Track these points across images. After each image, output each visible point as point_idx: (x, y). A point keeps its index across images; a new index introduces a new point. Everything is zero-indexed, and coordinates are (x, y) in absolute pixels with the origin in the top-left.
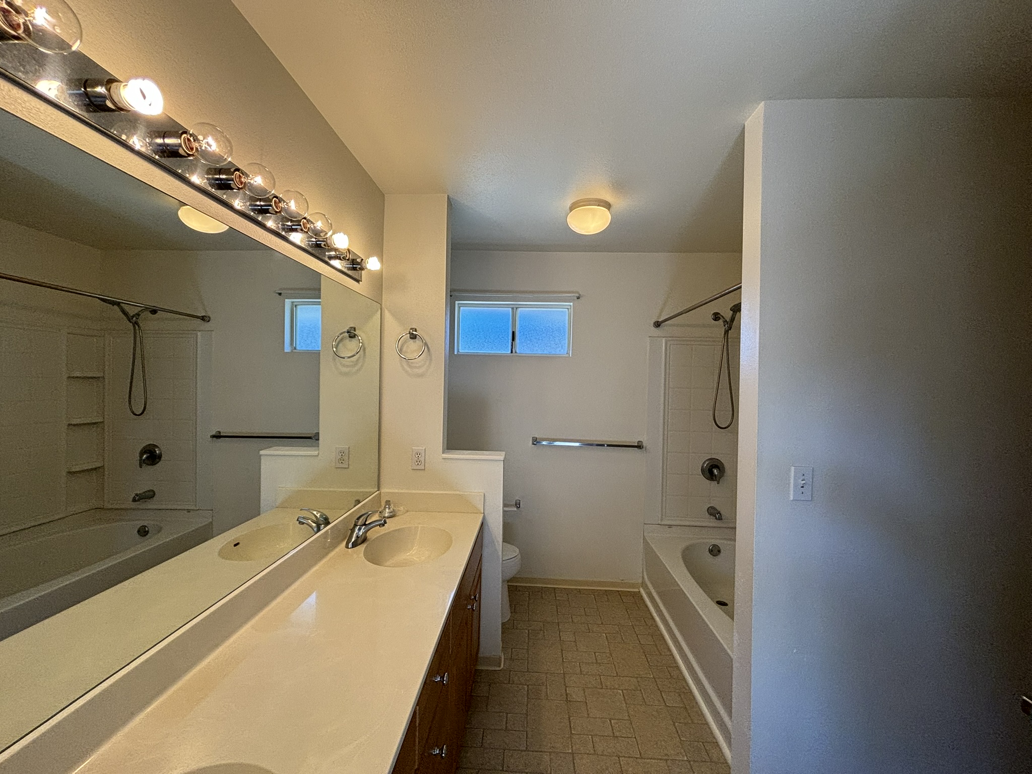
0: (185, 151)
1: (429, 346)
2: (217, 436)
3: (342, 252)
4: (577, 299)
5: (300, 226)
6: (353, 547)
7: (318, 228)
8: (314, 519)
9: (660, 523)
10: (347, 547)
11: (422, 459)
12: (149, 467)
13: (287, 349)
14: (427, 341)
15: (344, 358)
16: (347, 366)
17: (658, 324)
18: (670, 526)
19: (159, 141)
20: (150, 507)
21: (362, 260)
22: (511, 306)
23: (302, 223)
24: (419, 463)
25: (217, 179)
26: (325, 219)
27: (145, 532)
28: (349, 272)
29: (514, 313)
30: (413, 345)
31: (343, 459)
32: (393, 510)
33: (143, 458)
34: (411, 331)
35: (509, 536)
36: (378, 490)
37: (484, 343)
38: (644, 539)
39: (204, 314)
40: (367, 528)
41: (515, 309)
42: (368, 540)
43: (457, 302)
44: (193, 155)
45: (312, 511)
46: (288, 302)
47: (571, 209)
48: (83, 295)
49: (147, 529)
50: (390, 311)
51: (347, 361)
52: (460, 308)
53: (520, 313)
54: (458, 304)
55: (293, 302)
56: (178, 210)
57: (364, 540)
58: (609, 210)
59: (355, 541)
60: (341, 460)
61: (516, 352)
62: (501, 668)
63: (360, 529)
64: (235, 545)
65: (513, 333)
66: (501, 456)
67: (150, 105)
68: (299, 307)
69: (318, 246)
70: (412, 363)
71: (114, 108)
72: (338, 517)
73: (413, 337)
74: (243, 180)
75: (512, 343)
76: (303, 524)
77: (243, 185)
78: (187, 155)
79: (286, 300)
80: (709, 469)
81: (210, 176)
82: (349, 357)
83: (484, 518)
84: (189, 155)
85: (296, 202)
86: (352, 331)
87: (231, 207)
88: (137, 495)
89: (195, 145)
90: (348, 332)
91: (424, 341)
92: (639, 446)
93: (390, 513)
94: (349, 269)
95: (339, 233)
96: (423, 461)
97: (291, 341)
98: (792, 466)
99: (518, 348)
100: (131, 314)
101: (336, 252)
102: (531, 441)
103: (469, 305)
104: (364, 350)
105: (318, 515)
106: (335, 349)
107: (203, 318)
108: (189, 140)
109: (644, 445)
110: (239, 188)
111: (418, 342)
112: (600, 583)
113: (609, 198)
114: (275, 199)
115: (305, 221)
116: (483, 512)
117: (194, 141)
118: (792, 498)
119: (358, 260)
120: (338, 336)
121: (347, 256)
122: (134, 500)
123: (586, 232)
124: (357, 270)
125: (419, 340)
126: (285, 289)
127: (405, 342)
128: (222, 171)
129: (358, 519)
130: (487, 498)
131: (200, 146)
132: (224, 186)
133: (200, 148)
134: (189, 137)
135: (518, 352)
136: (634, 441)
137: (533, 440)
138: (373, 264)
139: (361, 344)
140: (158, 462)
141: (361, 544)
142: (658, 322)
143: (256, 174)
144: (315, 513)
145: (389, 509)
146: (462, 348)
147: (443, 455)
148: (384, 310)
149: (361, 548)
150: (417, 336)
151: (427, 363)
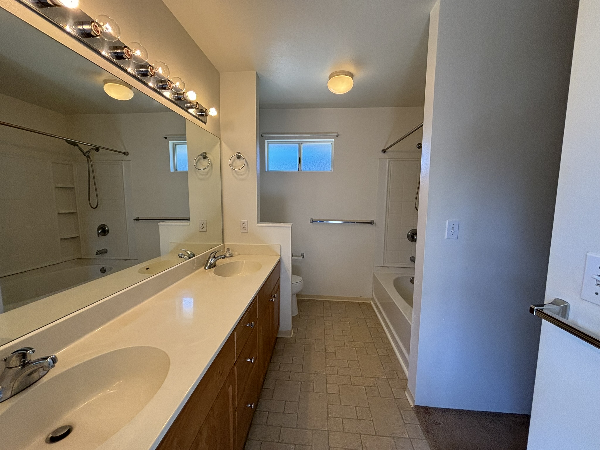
0: (95, 33)
1: (248, 162)
2: (137, 219)
3: (194, 104)
4: (337, 137)
5: (167, 85)
6: (208, 269)
7: (177, 86)
8: (187, 255)
9: (382, 266)
10: (205, 269)
11: (246, 226)
12: (104, 237)
13: (172, 170)
14: (247, 160)
15: (200, 170)
16: (203, 175)
17: (384, 151)
18: (388, 267)
19: (80, 27)
20: (106, 258)
21: (206, 110)
22: (298, 142)
23: (168, 84)
24: (245, 229)
25: (115, 53)
26: (180, 81)
27: (104, 270)
28: (199, 117)
29: (300, 146)
30: (239, 162)
31: (203, 227)
32: (231, 253)
33: (99, 232)
34: (237, 153)
35: (296, 271)
36: (223, 243)
37: (283, 165)
38: (373, 275)
39: (124, 151)
40: (216, 259)
41: (300, 144)
42: (217, 266)
43: (266, 141)
44: (99, 36)
45: (186, 251)
46: (171, 143)
47: (330, 77)
48: (56, 137)
49: (105, 269)
50: (225, 142)
51: (202, 171)
52: (268, 144)
53: (304, 146)
54: (267, 142)
55: (174, 143)
56: (103, 86)
57: (215, 266)
58: (352, 79)
59: (209, 266)
60: (202, 227)
61: (301, 170)
62: (291, 337)
63: (212, 260)
64: (147, 269)
65: (300, 159)
66: (290, 225)
67: (71, 2)
68: (177, 146)
69: (179, 99)
70: (239, 172)
71: (51, 4)
72: (199, 253)
73: (239, 157)
74: (129, 53)
75: (299, 165)
76: (182, 258)
77: (130, 57)
78: (96, 36)
79: (169, 142)
80: (412, 236)
81: (112, 51)
82: (204, 169)
83: (281, 257)
84: (97, 36)
85: (163, 69)
86: (204, 155)
87: (126, 71)
88: (98, 251)
89: (100, 29)
90: (202, 155)
91: (245, 160)
92: (372, 223)
93: (229, 254)
94: (199, 115)
95: (190, 91)
96: (247, 228)
97: (174, 165)
98: (447, 219)
99: (302, 168)
100: (85, 151)
101: (190, 104)
102: (310, 221)
103: (273, 142)
104: (212, 165)
105: (189, 253)
106: (195, 164)
107: (124, 153)
108: (96, 26)
109: (375, 221)
110: (128, 58)
111: (241, 160)
112: (348, 298)
113: (352, 70)
114: (150, 67)
115: (169, 82)
116: (280, 255)
117: (99, 26)
118: (446, 237)
119: (204, 110)
120: (197, 158)
121: (197, 107)
122: (97, 254)
123: (339, 92)
124: (204, 116)
125: (242, 159)
126: (168, 135)
127: (234, 160)
128: (117, 48)
129: (211, 255)
130: (282, 247)
131: (102, 29)
132: (120, 57)
133: (103, 31)
134: (95, 24)
135: (302, 170)
136: (369, 220)
137: (311, 220)
138: (213, 112)
139: (209, 162)
140: (107, 234)
141: (213, 268)
142: (384, 149)
143: (136, 50)
144: (188, 252)
145: (229, 252)
146: (270, 167)
147: (258, 224)
148: (222, 142)
149: (213, 269)
150: (241, 157)
151: (247, 173)
